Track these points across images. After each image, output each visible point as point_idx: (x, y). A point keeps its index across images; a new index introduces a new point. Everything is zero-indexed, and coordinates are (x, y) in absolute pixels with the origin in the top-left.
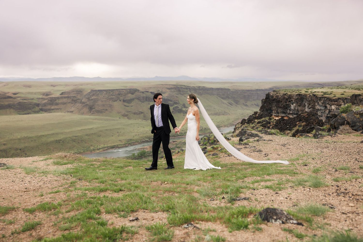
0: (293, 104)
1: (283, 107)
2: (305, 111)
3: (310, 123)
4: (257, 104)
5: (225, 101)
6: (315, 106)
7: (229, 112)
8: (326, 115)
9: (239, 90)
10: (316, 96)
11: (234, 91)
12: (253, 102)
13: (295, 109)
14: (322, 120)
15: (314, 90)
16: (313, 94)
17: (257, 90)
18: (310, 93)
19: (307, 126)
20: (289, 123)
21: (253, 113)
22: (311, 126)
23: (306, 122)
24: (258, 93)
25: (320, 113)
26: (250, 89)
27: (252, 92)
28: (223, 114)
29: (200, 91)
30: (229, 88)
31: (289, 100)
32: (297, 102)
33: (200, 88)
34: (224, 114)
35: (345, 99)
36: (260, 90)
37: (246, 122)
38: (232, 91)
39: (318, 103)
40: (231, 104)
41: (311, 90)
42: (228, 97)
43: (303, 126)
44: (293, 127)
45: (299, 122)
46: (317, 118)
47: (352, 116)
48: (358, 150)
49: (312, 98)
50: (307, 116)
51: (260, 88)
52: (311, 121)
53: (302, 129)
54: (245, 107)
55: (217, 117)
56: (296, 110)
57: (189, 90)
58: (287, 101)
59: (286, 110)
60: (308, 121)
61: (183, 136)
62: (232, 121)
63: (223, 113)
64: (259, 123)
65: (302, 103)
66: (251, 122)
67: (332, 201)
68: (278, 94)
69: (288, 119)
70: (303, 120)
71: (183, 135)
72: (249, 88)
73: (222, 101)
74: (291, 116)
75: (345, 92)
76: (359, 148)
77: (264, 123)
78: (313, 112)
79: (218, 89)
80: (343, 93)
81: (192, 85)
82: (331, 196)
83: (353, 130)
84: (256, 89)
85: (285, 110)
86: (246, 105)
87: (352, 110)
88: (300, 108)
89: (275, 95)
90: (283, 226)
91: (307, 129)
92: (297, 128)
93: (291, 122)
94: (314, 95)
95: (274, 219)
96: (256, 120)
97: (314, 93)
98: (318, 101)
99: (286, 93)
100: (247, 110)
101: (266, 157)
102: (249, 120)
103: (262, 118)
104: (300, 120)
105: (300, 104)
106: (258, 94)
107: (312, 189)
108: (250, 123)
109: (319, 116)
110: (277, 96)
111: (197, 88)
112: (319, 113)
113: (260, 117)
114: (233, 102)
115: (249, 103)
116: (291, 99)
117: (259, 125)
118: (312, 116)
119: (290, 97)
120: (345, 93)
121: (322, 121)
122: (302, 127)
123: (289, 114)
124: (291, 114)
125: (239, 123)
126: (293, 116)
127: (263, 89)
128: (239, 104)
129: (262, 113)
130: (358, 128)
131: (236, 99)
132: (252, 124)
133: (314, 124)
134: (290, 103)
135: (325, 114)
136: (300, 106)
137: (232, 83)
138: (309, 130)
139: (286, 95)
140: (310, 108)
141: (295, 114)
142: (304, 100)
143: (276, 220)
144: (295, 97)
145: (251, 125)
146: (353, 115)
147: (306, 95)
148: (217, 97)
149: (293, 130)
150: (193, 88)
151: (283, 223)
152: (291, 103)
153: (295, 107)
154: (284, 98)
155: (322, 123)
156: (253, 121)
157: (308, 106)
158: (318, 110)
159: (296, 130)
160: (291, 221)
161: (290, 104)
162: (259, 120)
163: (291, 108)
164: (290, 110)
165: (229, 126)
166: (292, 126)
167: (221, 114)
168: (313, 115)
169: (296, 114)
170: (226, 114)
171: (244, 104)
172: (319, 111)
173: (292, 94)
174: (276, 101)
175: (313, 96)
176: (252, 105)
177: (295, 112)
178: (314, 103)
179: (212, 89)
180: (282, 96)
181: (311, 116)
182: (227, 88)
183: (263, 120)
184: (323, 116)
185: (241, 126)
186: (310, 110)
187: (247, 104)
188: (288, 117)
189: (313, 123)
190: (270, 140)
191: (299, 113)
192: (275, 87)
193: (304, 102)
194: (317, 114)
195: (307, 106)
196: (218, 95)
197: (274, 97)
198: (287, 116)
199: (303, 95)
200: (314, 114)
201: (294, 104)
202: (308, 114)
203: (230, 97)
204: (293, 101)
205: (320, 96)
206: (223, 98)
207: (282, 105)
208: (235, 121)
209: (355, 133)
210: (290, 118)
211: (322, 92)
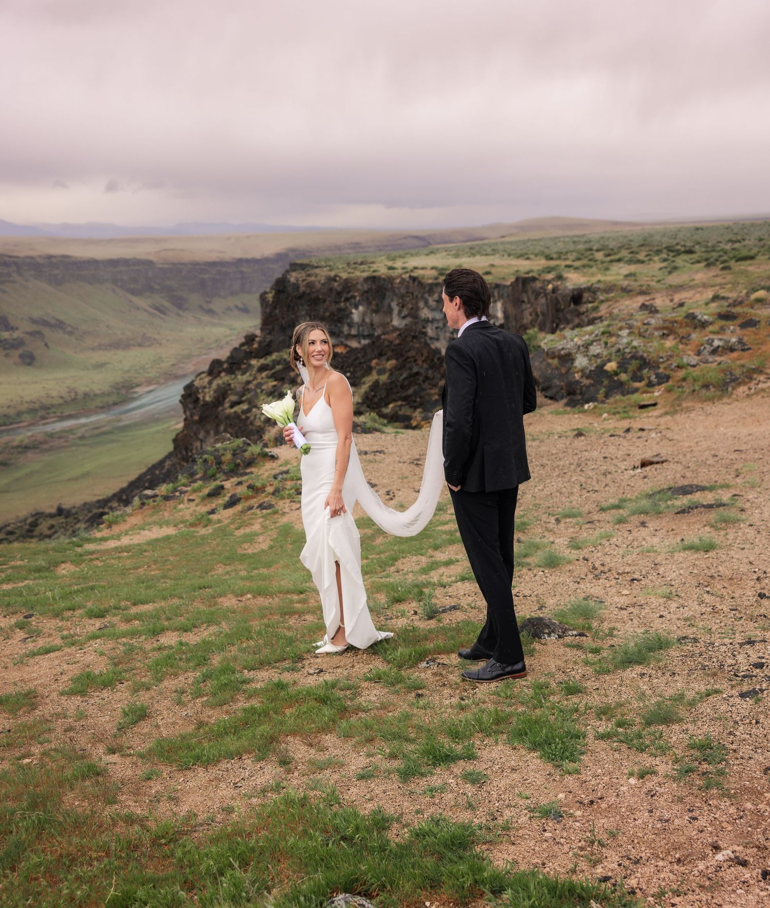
0: (356, 308)
1: (329, 316)
2: (393, 326)
3: (409, 360)
4: (244, 305)
5: (142, 302)
6: (418, 309)
7: (157, 337)
8: (448, 335)
9: (183, 264)
10: (420, 283)
11: (167, 266)
12: (233, 301)
13: (363, 320)
14: (437, 351)
15: (412, 262)
16: (410, 277)
17: (240, 262)
18: (400, 271)
19: (400, 369)
20: (352, 365)
21: (243, 340)
22: (411, 369)
23: (397, 359)
24: (244, 270)
25: (432, 329)
26: (217, 260)
27: (224, 269)
28: (140, 345)
29: (56, 272)
30: (151, 258)
31: (344, 295)
32: (368, 299)
33: (54, 260)
34: (144, 342)
35: (494, 288)
36: (248, 261)
37: (224, 370)
38: (160, 266)
39: (426, 302)
40: (161, 310)
41: (403, 260)
42: (147, 289)
43: (391, 370)
44: (363, 376)
45: (379, 358)
46: (427, 345)
47: (542, 362)
48: (576, 458)
49: (408, 287)
50: (397, 342)
51: (249, 256)
52: (410, 354)
53: (388, 378)
54: (206, 318)
55: (121, 354)
56: (366, 323)
57: (14, 268)
58: (341, 297)
59: (339, 325)
60: (402, 355)
61: (11, 424)
62: (170, 364)
63: (139, 340)
64: (262, 368)
65: (381, 303)
66: (239, 369)
67: (592, 590)
68: (313, 279)
69: (347, 353)
70: (390, 354)
71: (11, 420)
72: (214, 257)
73: (130, 301)
74: (354, 344)
75: (492, 266)
76: (576, 454)
77: (279, 367)
78: (414, 328)
79: (113, 263)
80: (488, 269)
81: (23, 253)
82: (586, 580)
83: (546, 397)
84: (235, 258)
85: (336, 326)
86: (210, 312)
87: (540, 346)
88: (376, 318)
89: (304, 281)
90: (561, 641)
91: (402, 378)
92: (374, 377)
93: (356, 359)
94: (414, 279)
95: (546, 633)
96: (254, 362)
97: (412, 271)
98: (426, 296)
99: (336, 276)
100: (215, 325)
101: (392, 499)
102: (234, 363)
103: (269, 353)
104: (380, 355)
105: (377, 305)
106: (242, 272)
107: (546, 571)
108: (237, 372)
109: (431, 338)
110: (310, 285)
111: (40, 261)
112: (430, 331)
113: (265, 351)
114: (167, 304)
115: (218, 304)
116: (349, 292)
117: (264, 374)
118: (412, 341)
119: (348, 285)
120: (493, 270)
121: (440, 353)
122: (387, 375)
123: (349, 337)
124: (354, 336)
125: (203, 372)
126: (359, 342)
127: (257, 255)
128: (187, 309)
129: (269, 338)
130: (557, 392)
131: (175, 293)
132: (243, 374)
133: (420, 362)
134: (348, 304)
135: (445, 332)
136: (376, 311)
137: (157, 241)
138: (406, 383)
139: (335, 281)
140: (404, 317)
141: (364, 337)
142: (388, 294)
143: (549, 634)
144: (362, 285)
145: (239, 377)
146: (544, 360)
147: (391, 280)
148: (114, 291)
149: (364, 383)
150: (28, 261)
151: (560, 637)
152: (351, 304)
153: (364, 314)
154: (331, 290)
155: (439, 359)
156: (244, 364)
157: (400, 312)
158: (427, 321)
159: (371, 383)
160: (570, 633)
161: (350, 307)
162: (262, 361)
163: (352, 319)
164: (350, 325)
165: (162, 381)
166: (359, 374)
167: (134, 345)
168: (414, 337)
169: (369, 336)
170: (148, 343)
171: (201, 307)
172: (430, 324)
173: (352, 275)
174: (309, 301)
175: (411, 282)
176: (229, 309)
177: (363, 330)
178: (413, 301)
179: (94, 263)
180: (323, 284)
181: (409, 339)
182: (143, 257)
183: (274, 361)
184: (442, 338)
185: (210, 383)
186: (404, 322)
187: (212, 306)
188: (346, 346)
189: (415, 361)
190: (380, 452)
191: (376, 334)
192: (293, 250)
193: (386, 302)
194: (425, 334)
195: (396, 312)
196: (115, 282)
197: (302, 289)
198: (342, 344)
199: (384, 279)
200: (417, 334)
201: (361, 308)
202: (400, 335)
203: (157, 287)
204: (358, 298)
205: (430, 281)
206: (133, 292)
207: (326, 310)
208: (182, 365)
209: (553, 406)
210: (352, 351)
211: (433, 268)
